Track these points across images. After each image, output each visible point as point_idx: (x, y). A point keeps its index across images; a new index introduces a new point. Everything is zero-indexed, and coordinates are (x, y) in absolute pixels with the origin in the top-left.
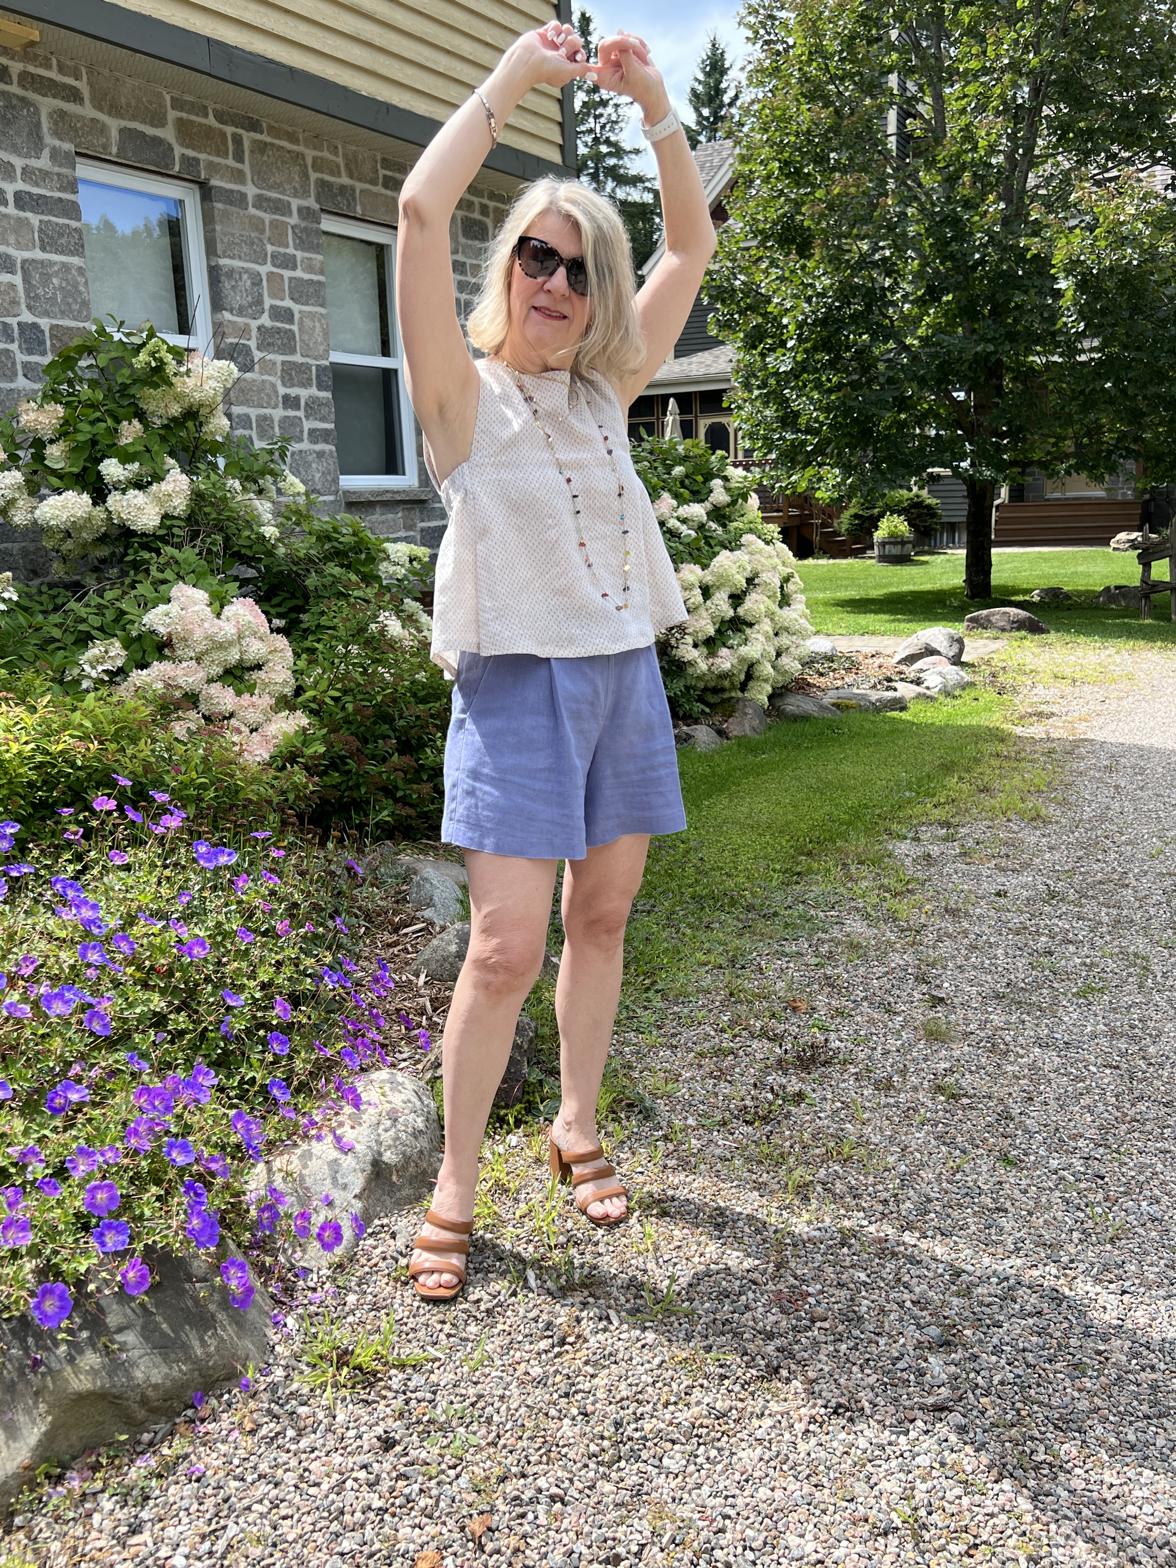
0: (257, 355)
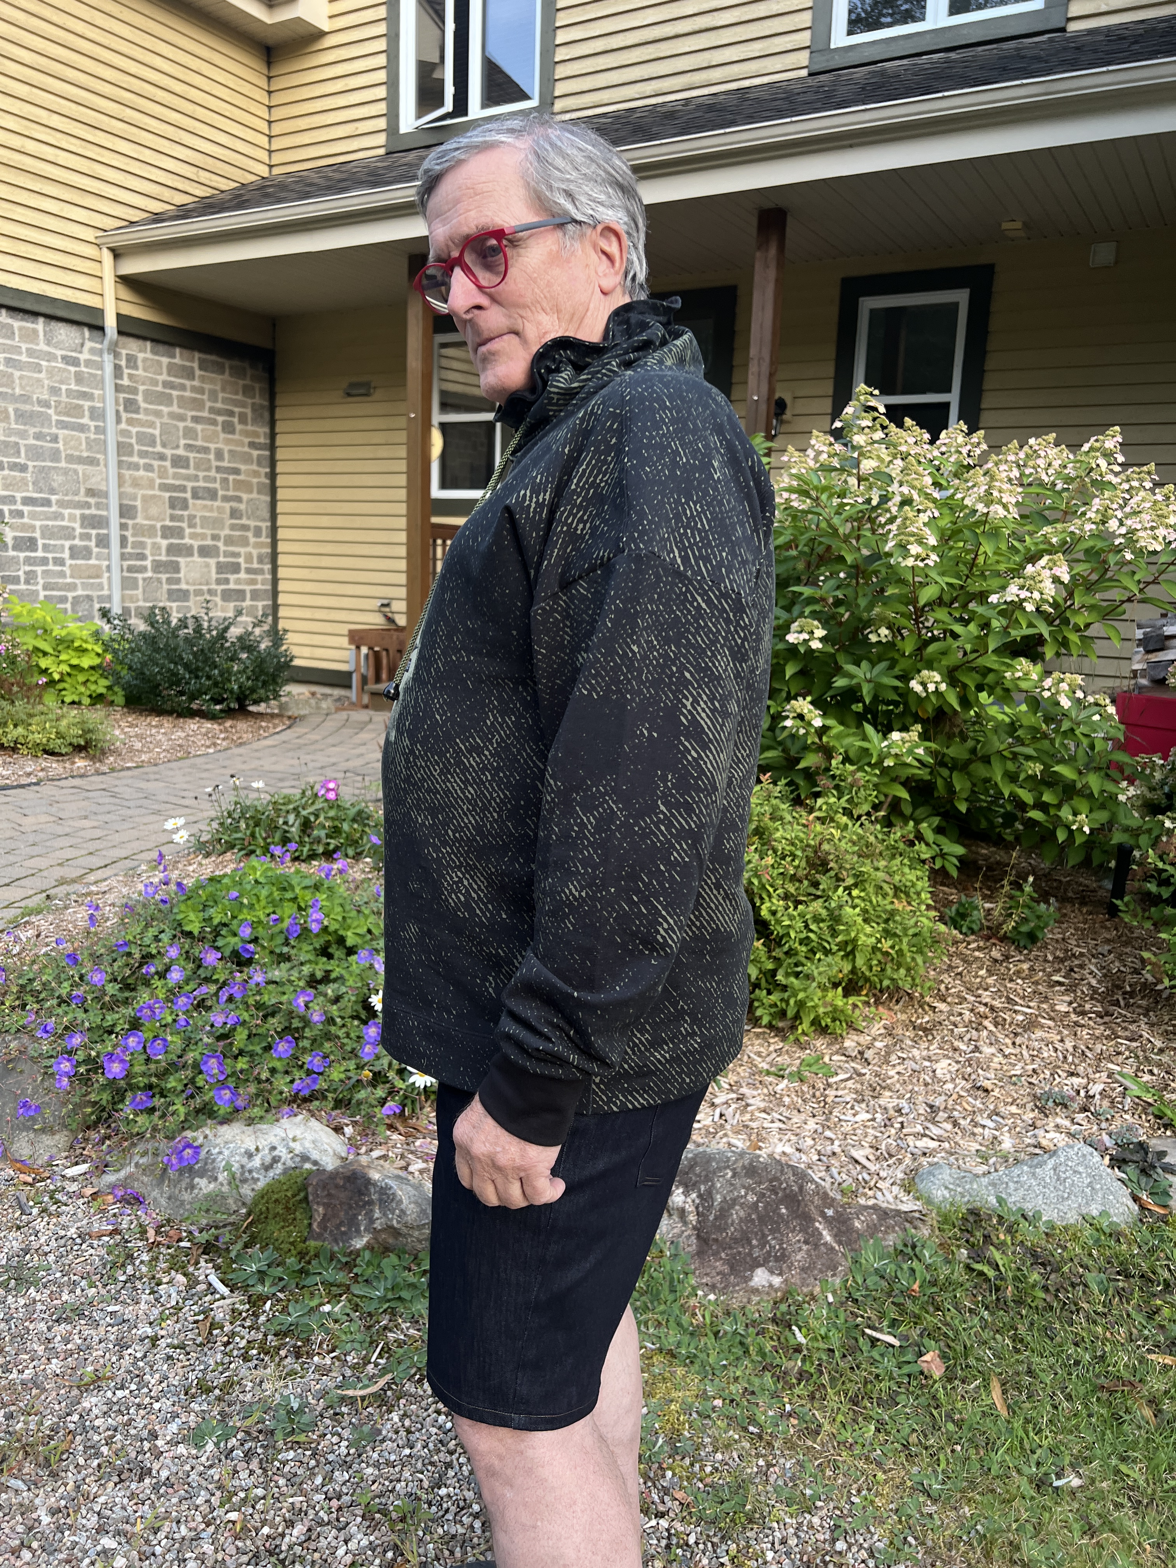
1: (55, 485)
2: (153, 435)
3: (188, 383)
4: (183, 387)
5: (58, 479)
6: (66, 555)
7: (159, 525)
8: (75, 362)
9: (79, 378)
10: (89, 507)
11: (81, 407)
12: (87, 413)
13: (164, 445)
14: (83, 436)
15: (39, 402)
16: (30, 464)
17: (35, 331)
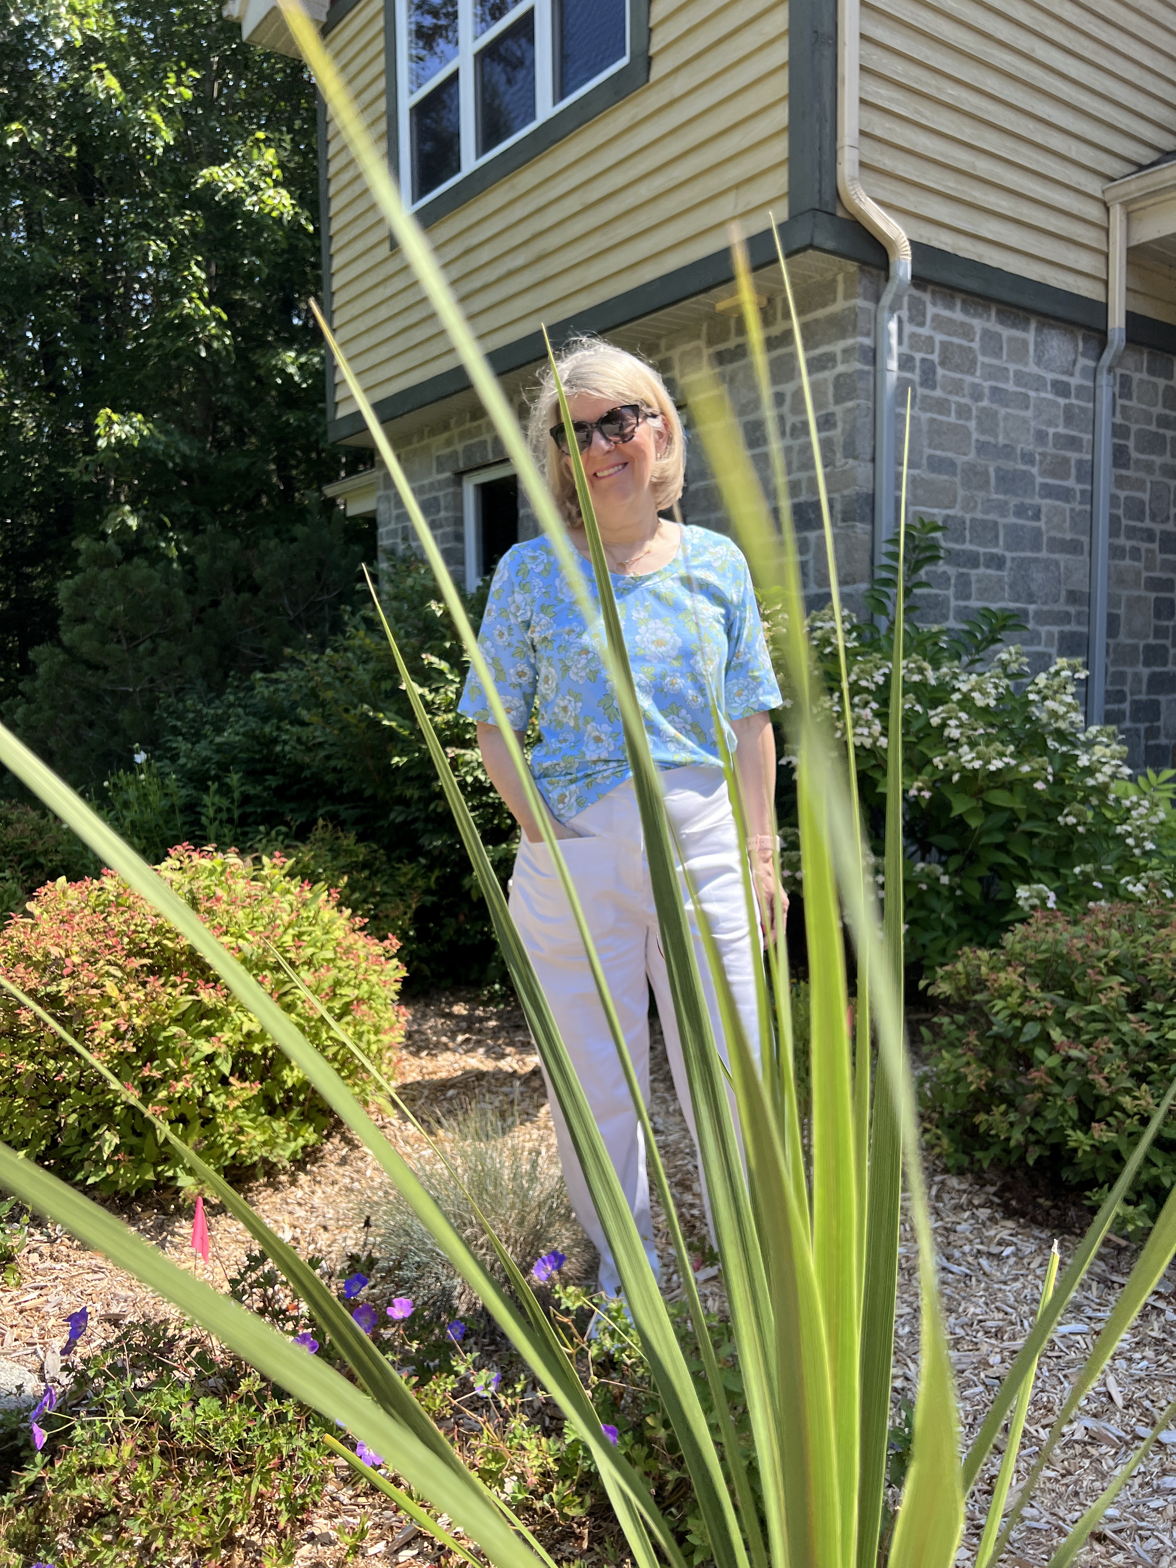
1: (1034, 587)
2: (1142, 502)
5: (1037, 578)
7: (1141, 644)
8: (1066, 391)
9: (1069, 416)
11: (1066, 461)
12: (1073, 471)
13: (1153, 518)
14: (1067, 506)
15: (1023, 455)
16: (1008, 555)
17: (1025, 343)
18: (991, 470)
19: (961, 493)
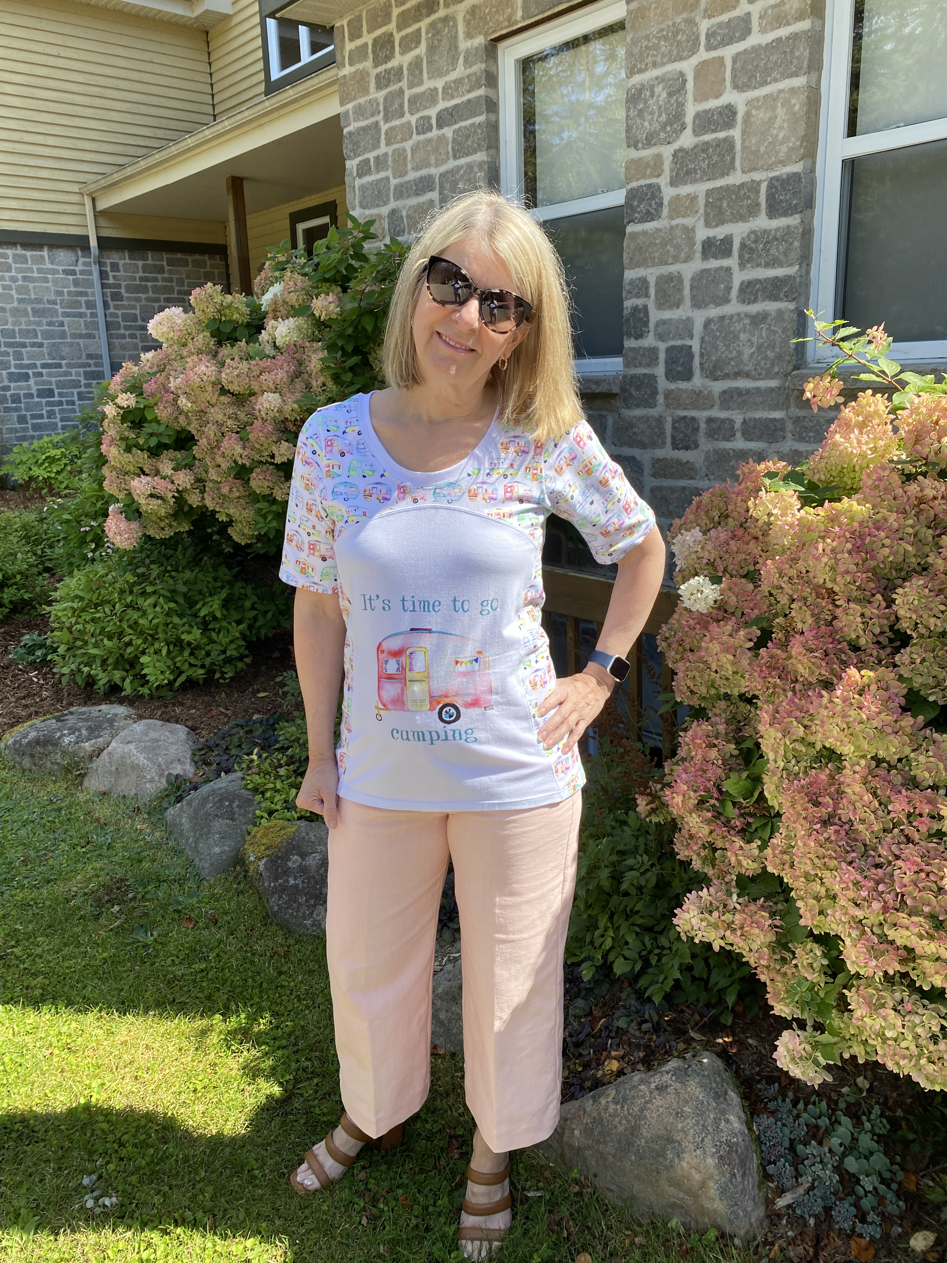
0: (668, 193)
1: (63, 354)
2: (135, 315)
3: (159, 276)
4: (156, 280)
5: (65, 350)
6: (76, 398)
8: (73, 273)
9: (76, 283)
10: (90, 366)
11: (79, 301)
12: (84, 305)
13: (144, 321)
14: (82, 320)
15: (49, 302)
16: (45, 342)
17: (42, 257)
18: (29, 309)
19: (10, 319)
